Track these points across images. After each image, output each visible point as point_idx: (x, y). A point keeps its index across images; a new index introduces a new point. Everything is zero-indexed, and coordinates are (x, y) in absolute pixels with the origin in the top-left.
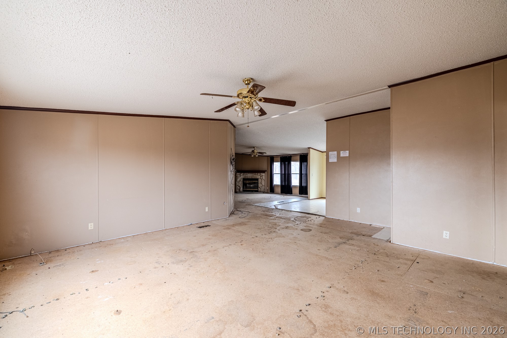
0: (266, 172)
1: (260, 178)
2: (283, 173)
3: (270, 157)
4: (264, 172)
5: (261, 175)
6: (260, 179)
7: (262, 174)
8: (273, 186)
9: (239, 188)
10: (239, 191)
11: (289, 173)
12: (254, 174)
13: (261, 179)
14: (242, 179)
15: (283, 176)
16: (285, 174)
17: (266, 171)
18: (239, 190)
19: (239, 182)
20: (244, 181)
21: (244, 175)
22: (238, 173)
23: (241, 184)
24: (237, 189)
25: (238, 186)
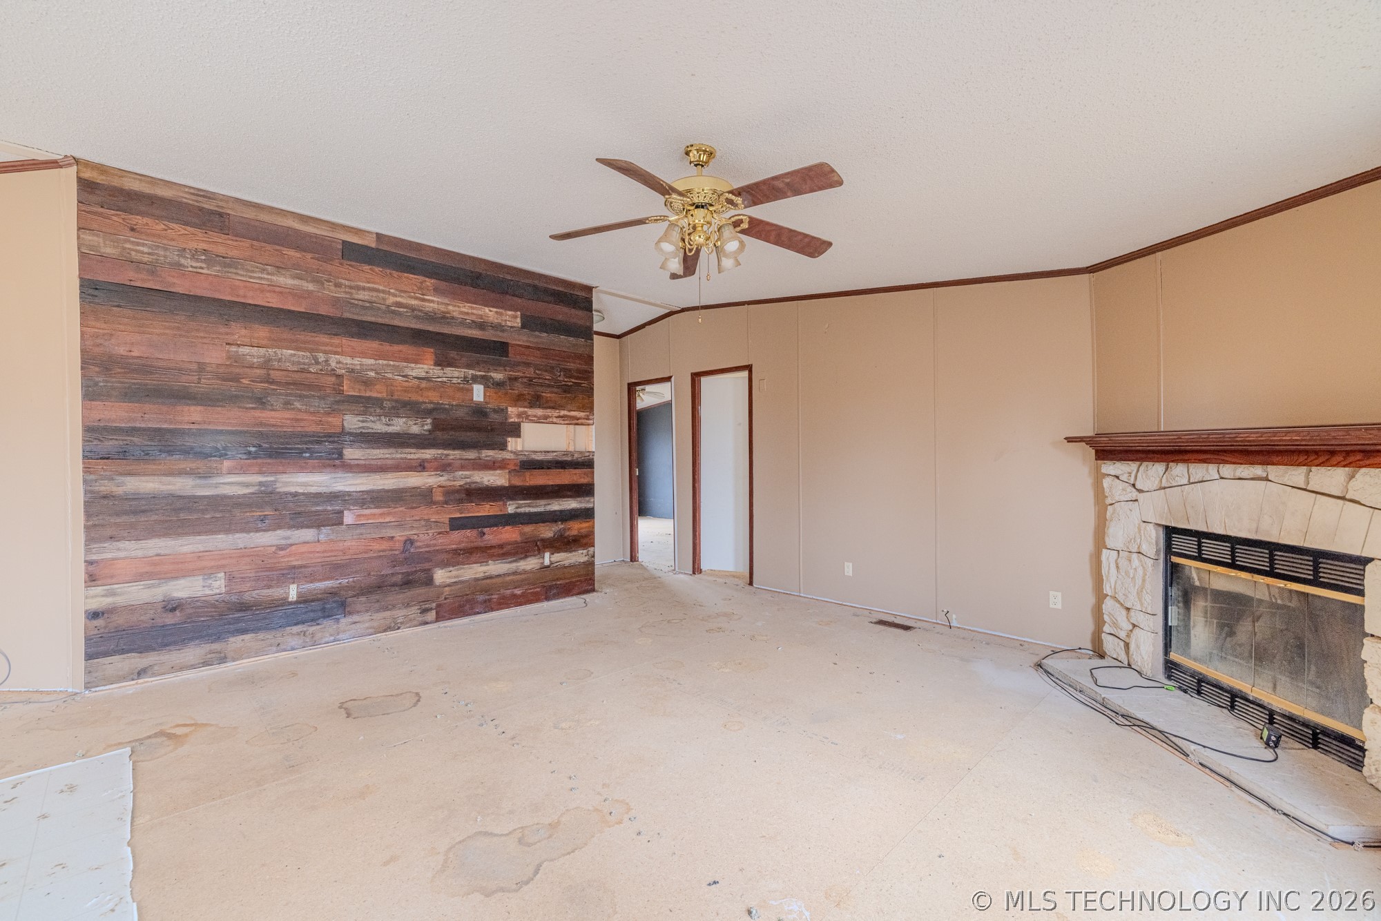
9: (1127, 626)
14: (1158, 532)
20: (1175, 559)
21: (1164, 484)
22: (1111, 467)
23: (1139, 582)
24: (1113, 633)
25: (1114, 598)
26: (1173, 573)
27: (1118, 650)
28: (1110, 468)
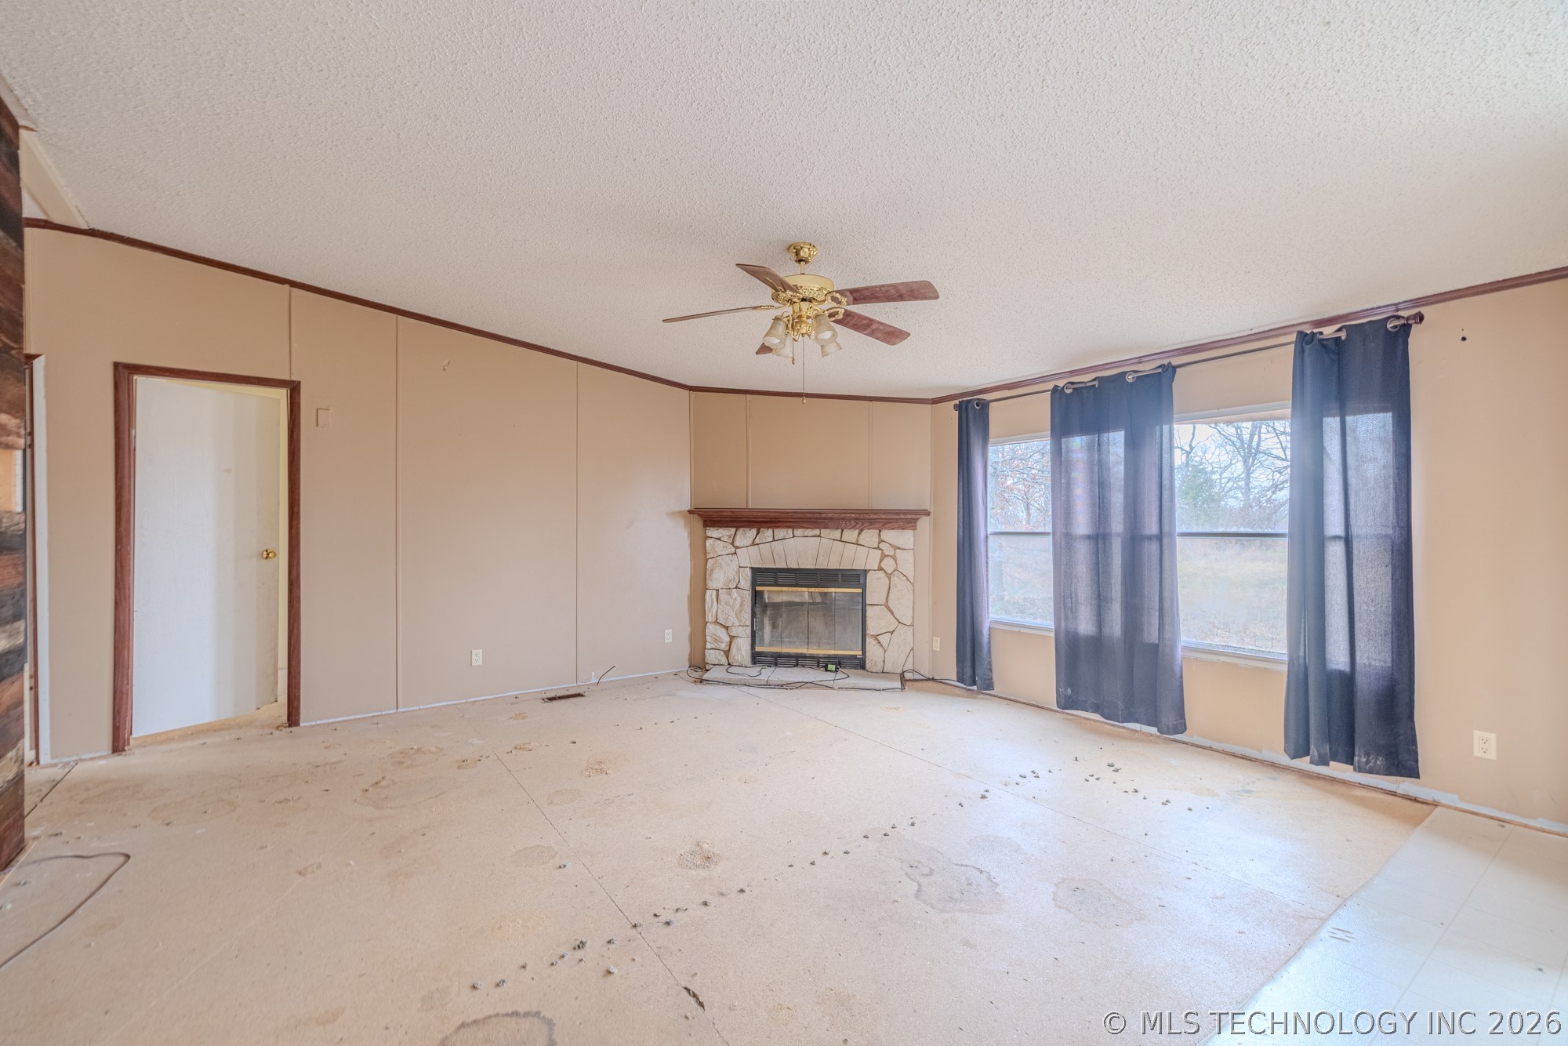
0: (924, 523)
1: (881, 569)
2: (1082, 524)
3: (958, 407)
4: (905, 519)
5: (882, 546)
6: (881, 574)
7: (889, 535)
8: (985, 632)
9: (727, 639)
10: (724, 660)
11: (1151, 527)
12: (837, 534)
13: (889, 576)
14: (748, 572)
15: (1082, 552)
16: (1099, 539)
17: (928, 514)
18: (727, 653)
19: (723, 596)
20: (758, 588)
21: (757, 541)
22: (715, 532)
23: (737, 607)
24: (714, 647)
25: (716, 622)
26: (756, 596)
27: (719, 657)
28: (713, 532)
